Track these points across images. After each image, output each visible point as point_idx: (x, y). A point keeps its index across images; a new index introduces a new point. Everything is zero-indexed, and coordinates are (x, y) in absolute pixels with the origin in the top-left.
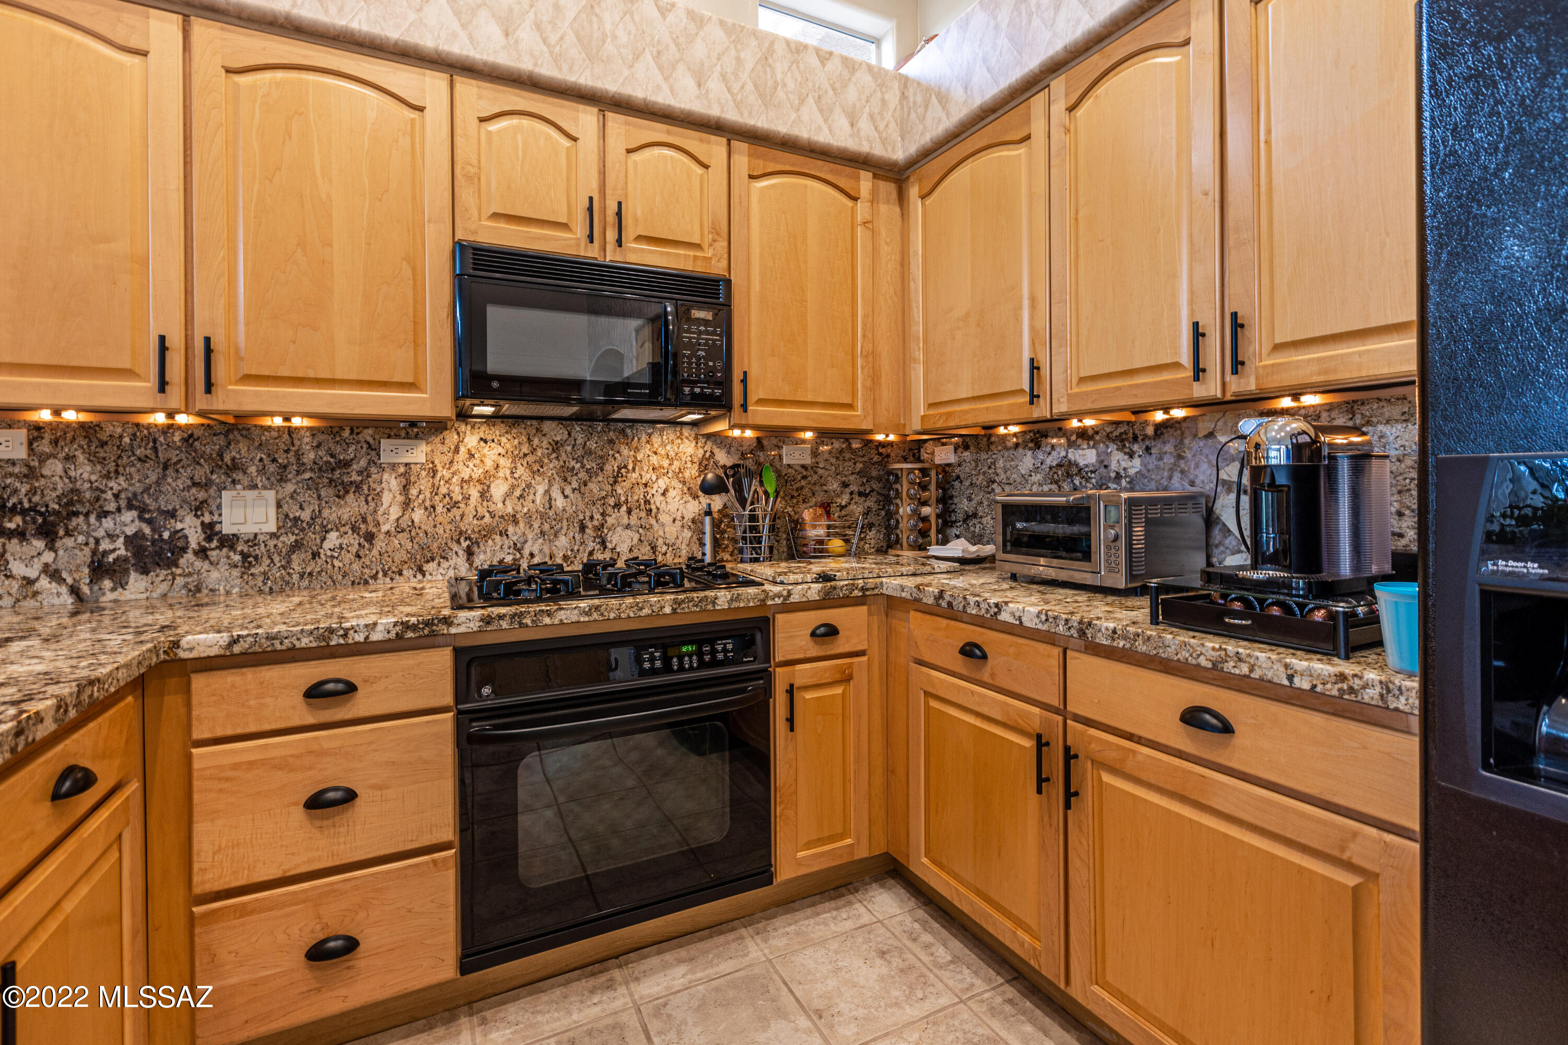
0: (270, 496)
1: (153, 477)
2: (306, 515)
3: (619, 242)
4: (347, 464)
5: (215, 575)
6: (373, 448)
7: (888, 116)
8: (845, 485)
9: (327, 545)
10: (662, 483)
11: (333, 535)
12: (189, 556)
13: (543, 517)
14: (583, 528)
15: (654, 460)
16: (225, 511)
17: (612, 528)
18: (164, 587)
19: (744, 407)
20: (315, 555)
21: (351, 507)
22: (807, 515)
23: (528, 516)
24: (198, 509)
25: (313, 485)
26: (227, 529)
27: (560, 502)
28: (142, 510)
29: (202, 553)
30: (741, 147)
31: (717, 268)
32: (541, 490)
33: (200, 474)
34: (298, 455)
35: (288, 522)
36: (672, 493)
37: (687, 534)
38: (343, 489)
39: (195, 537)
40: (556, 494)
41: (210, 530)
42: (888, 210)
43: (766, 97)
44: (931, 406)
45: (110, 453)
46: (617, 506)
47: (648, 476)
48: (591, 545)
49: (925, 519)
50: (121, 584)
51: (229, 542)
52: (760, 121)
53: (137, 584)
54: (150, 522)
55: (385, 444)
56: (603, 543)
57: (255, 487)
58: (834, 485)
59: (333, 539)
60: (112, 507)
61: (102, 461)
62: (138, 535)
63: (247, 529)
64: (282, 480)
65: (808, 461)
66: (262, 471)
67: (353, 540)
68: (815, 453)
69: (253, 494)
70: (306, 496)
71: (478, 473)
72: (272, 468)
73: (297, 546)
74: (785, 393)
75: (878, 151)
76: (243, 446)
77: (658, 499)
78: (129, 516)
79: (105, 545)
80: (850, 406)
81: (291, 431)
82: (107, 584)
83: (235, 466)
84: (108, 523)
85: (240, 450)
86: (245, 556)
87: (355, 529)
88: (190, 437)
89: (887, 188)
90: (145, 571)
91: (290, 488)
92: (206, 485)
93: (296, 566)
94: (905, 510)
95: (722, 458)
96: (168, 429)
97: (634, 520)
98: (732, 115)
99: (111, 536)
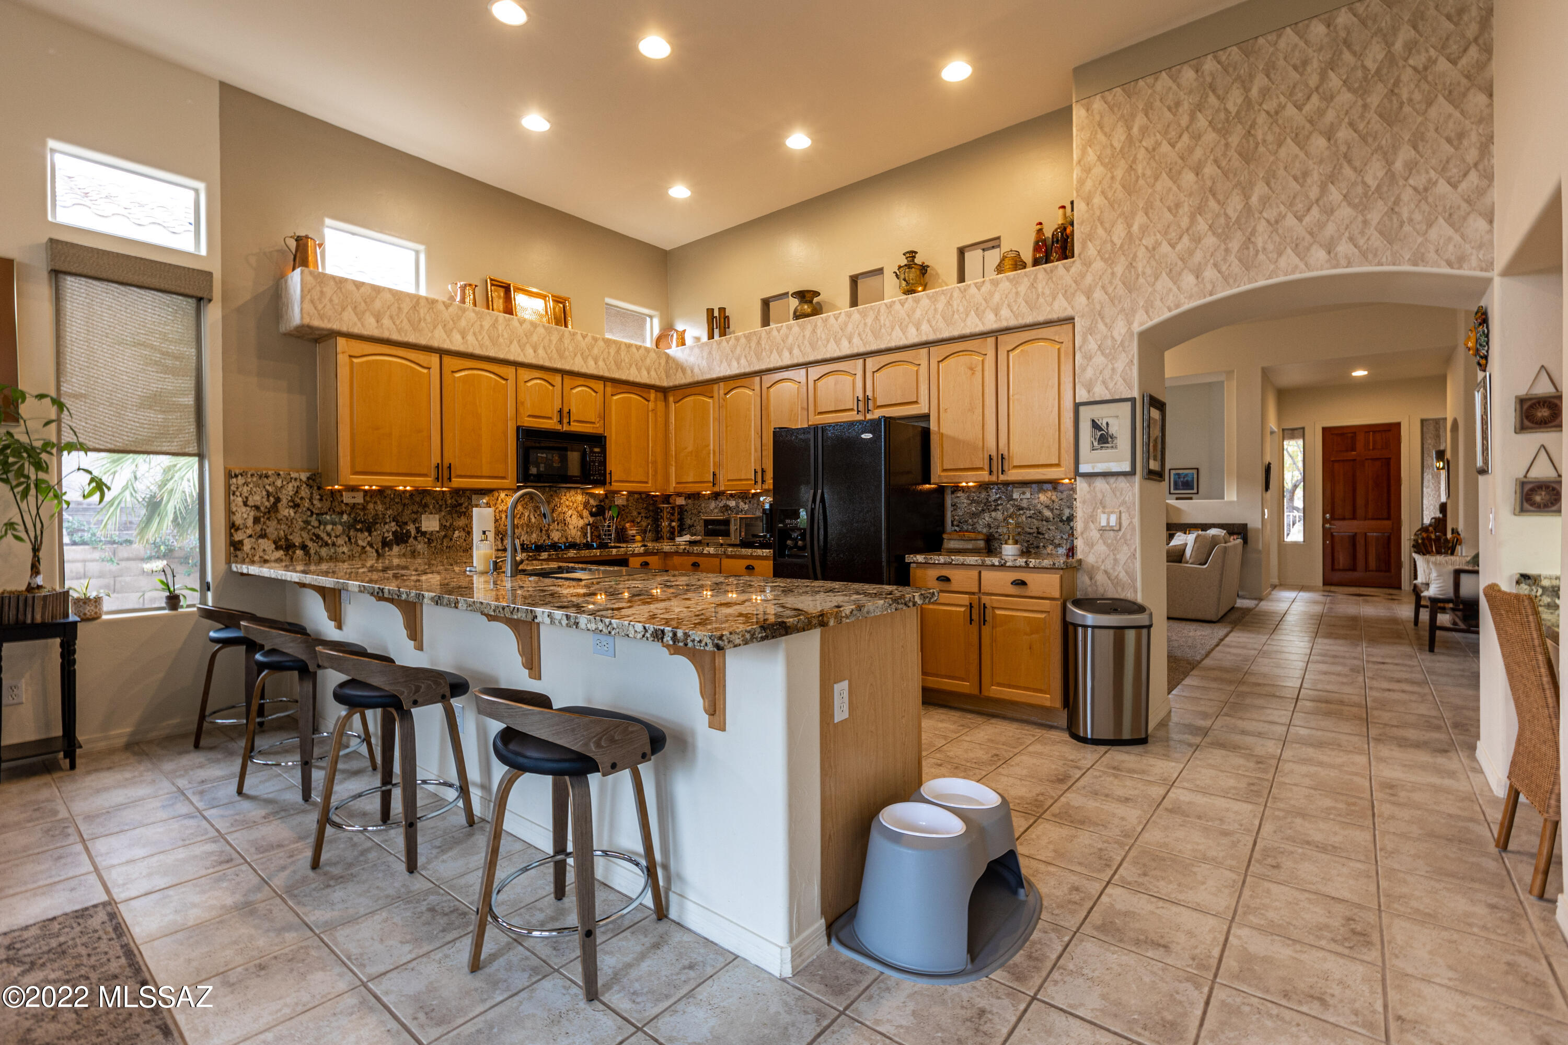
0: (437, 516)
1: (400, 510)
2: (448, 524)
3: (569, 423)
4: (461, 505)
5: (419, 546)
6: (470, 499)
7: (661, 369)
8: (639, 513)
9: (455, 536)
10: (570, 512)
11: (457, 532)
12: (412, 539)
13: (527, 526)
14: (541, 531)
15: (567, 503)
16: (423, 522)
17: (552, 531)
18: (403, 551)
19: (610, 483)
20: (451, 539)
21: (462, 522)
22: (628, 525)
23: (522, 525)
24: (414, 521)
25: (450, 513)
26: (424, 529)
27: (533, 520)
28: (397, 522)
29: (415, 538)
30: (609, 384)
31: (600, 431)
32: (527, 515)
33: (415, 508)
34: (446, 501)
35: (443, 527)
36: (573, 517)
37: (579, 533)
38: (460, 514)
39: (413, 532)
40: (532, 517)
41: (418, 530)
42: (661, 405)
43: (618, 366)
44: (678, 483)
45: (388, 500)
46: (554, 522)
47: (565, 509)
48: (544, 537)
49: (673, 528)
50: (391, 549)
51: (424, 534)
52: (616, 375)
53: (396, 549)
54: (399, 526)
55: (474, 497)
56: (549, 537)
57: (431, 513)
58: (635, 514)
59: (457, 533)
60: (388, 520)
61: (385, 504)
62: (396, 531)
63: (431, 529)
64: (441, 511)
65: (625, 503)
66: (434, 507)
67: (463, 534)
68: (628, 500)
69: (431, 516)
70: (448, 517)
71: (505, 508)
72: (437, 506)
73: (445, 536)
74: (624, 478)
75: (658, 383)
76: (428, 498)
77: (569, 519)
78: (393, 524)
79: (386, 535)
80: (647, 483)
81: (443, 492)
82: (387, 549)
83: (426, 506)
84: (387, 527)
85: (428, 499)
86: (429, 539)
87: (464, 530)
88: (412, 494)
89: (660, 395)
90: (398, 545)
91: (443, 514)
92: (416, 513)
93: (445, 544)
94: (665, 524)
95: (592, 502)
96: (405, 492)
97: (560, 527)
98: (607, 374)
99: (388, 531)
